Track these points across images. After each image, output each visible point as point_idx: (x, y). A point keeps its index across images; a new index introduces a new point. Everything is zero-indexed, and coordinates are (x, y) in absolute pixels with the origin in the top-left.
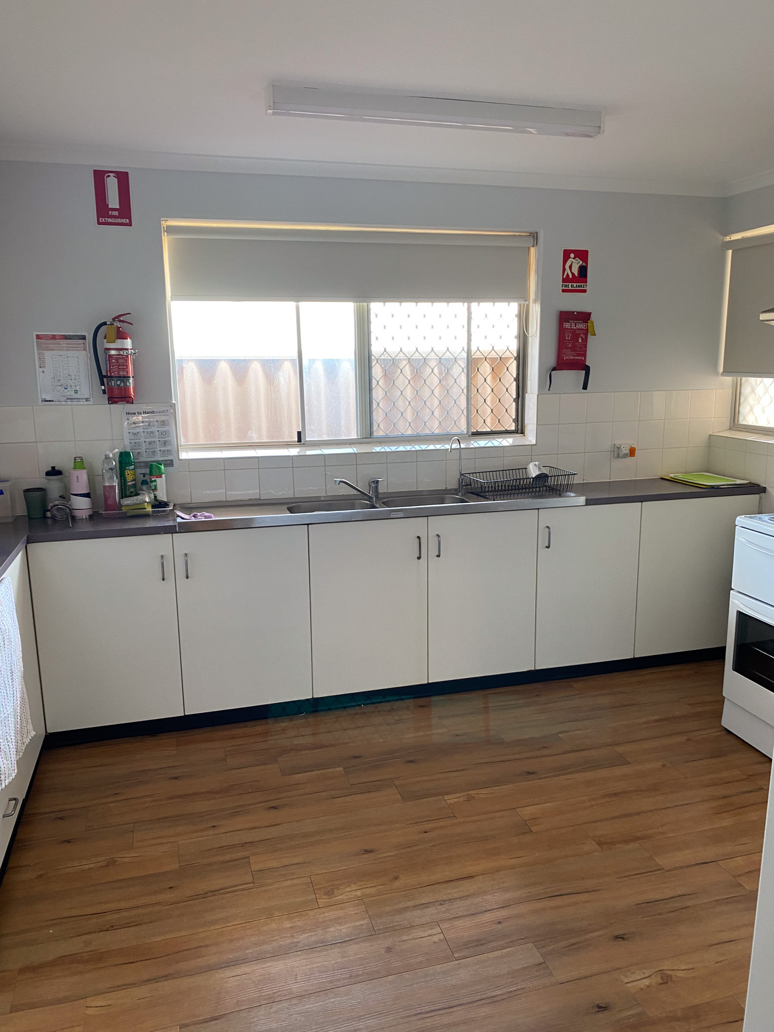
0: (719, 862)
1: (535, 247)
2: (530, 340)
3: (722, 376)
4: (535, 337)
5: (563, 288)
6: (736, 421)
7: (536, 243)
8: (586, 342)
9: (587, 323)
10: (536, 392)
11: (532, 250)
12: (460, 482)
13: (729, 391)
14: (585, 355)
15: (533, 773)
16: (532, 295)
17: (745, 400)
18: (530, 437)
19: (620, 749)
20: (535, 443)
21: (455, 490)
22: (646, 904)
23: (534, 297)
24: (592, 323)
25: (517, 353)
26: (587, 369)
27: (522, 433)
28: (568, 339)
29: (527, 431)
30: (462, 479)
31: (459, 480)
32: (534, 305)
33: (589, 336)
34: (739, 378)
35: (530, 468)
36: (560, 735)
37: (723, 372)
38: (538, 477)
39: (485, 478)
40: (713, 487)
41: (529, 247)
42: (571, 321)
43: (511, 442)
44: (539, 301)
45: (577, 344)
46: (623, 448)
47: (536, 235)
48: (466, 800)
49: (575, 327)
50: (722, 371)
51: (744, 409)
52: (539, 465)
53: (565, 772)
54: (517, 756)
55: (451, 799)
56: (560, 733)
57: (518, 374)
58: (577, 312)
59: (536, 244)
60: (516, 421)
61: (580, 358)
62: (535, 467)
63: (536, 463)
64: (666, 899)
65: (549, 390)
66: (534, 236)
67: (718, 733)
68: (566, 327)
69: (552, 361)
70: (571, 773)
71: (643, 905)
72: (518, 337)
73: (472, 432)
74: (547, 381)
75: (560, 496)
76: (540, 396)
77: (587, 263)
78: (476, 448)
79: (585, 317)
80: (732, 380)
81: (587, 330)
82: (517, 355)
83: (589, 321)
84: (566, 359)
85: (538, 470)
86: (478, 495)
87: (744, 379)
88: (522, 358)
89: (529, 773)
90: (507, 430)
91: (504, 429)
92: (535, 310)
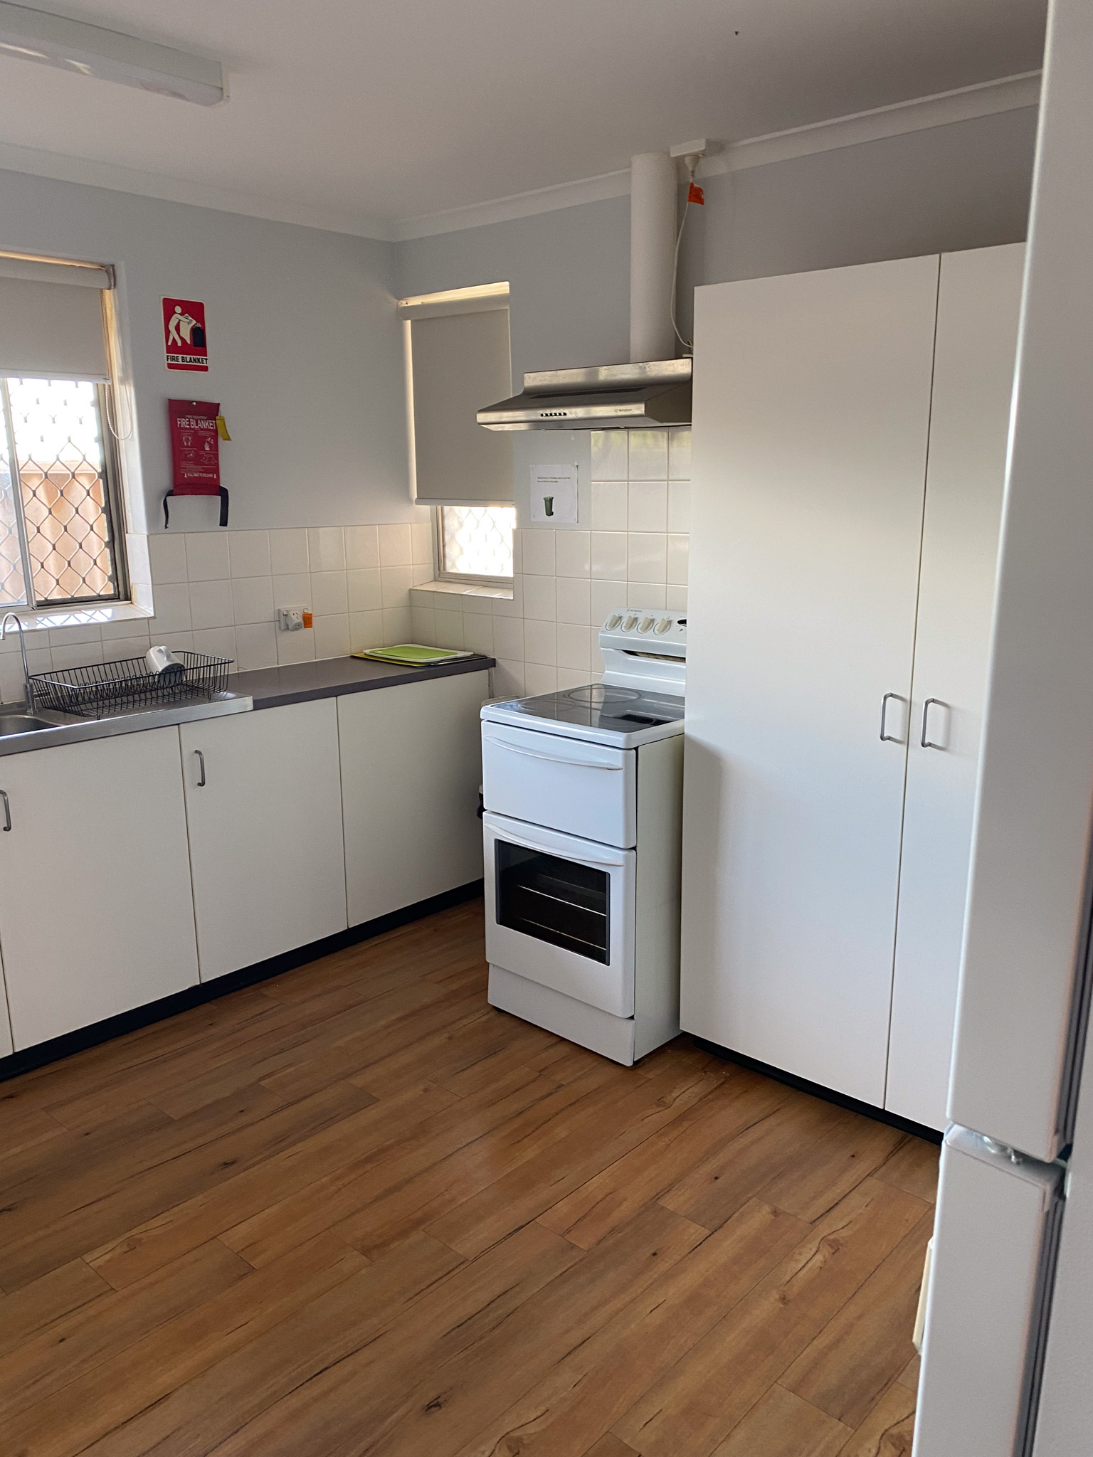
0: (536, 1220)
1: (112, 291)
2: (122, 444)
3: (417, 503)
4: (130, 440)
5: (169, 362)
6: (442, 569)
7: (113, 283)
8: (217, 450)
9: (215, 420)
10: (145, 532)
11: (109, 295)
12: (28, 691)
13: (427, 527)
14: (216, 471)
15: (233, 1163)
16: (117, 373)
17: (453, 537)
18: (143, 604)
19: (358, 1081)
20: (153, 615)
21: (20, 705)
22: (457, 1330)
23: (120, 374)
24: (223, 420)
25: (102, 466)
26: (224, 494)
27: (126, 600)
28: (187, 445)
29: (136, 594)
30: (31, 686)
31: (26, 687)
32: (123, 387)
33: (220, 440)
34: (440, 507)
35: (151, 657)
36: (263, 1083)
37: (418, 498)
38: (167, 671)
39: (75, 682)
40: (428, 665)
41: (102, 290)
42: (189, 417)
43: (110, 616)
44: (131, 382)
45: (202, 453)
46: (293, 616)
47: (111, 270)
48: (126, 1249)
49: (197, 425)
50: (416, 497)
51: (452, 552)
52: (167, 651)
53: (283, 1144)
54: (201, 1141)
55: (99, 1258)
56: (261, 1079)
57: (108, 502)
58: (196, 402)
59: (115, 286)
60: (114, 578)
61: (211, 475)
62: (159, 655)
63: (162, 648)
64: (483, 1309)
65: (166, 527)
66: (110, 272)
67: (486, 1017)
68: (182, 426)
69: (165, 481)
70: (293, 1144)
71: (453, 1333)
72: (101, 440)
73: (37, 602)
74: (161, 512)
75: (210, 699)
76: (150, 537)
77: (203, 323)
78: (49, 630)
79: (211, 410)
80: (431, 511)
81: (216, 431)
82: (103, 470)
83: (217, 418)
84: (188, 477)
85: (165, 659)
86: (65, 711)
87: (446, 508)
88: (111, 476)
89: (226, 1164)
90: (99, 596)
91: (95, 594)
92: (126, 397)
